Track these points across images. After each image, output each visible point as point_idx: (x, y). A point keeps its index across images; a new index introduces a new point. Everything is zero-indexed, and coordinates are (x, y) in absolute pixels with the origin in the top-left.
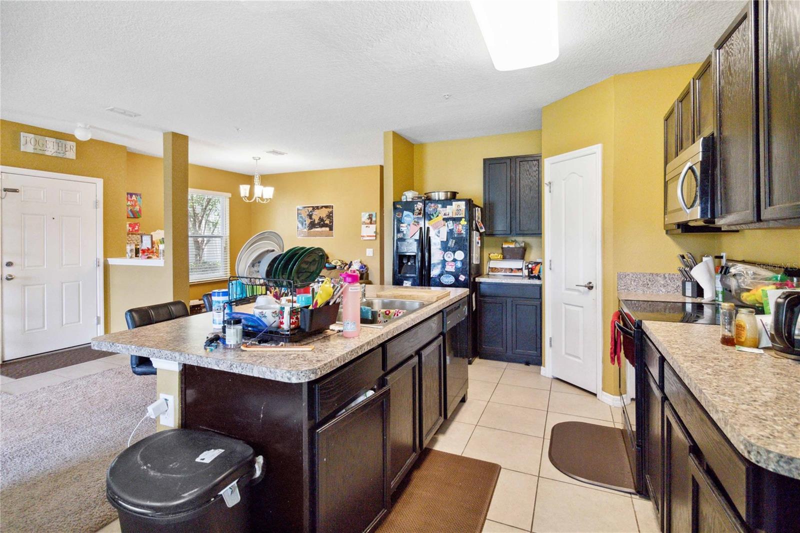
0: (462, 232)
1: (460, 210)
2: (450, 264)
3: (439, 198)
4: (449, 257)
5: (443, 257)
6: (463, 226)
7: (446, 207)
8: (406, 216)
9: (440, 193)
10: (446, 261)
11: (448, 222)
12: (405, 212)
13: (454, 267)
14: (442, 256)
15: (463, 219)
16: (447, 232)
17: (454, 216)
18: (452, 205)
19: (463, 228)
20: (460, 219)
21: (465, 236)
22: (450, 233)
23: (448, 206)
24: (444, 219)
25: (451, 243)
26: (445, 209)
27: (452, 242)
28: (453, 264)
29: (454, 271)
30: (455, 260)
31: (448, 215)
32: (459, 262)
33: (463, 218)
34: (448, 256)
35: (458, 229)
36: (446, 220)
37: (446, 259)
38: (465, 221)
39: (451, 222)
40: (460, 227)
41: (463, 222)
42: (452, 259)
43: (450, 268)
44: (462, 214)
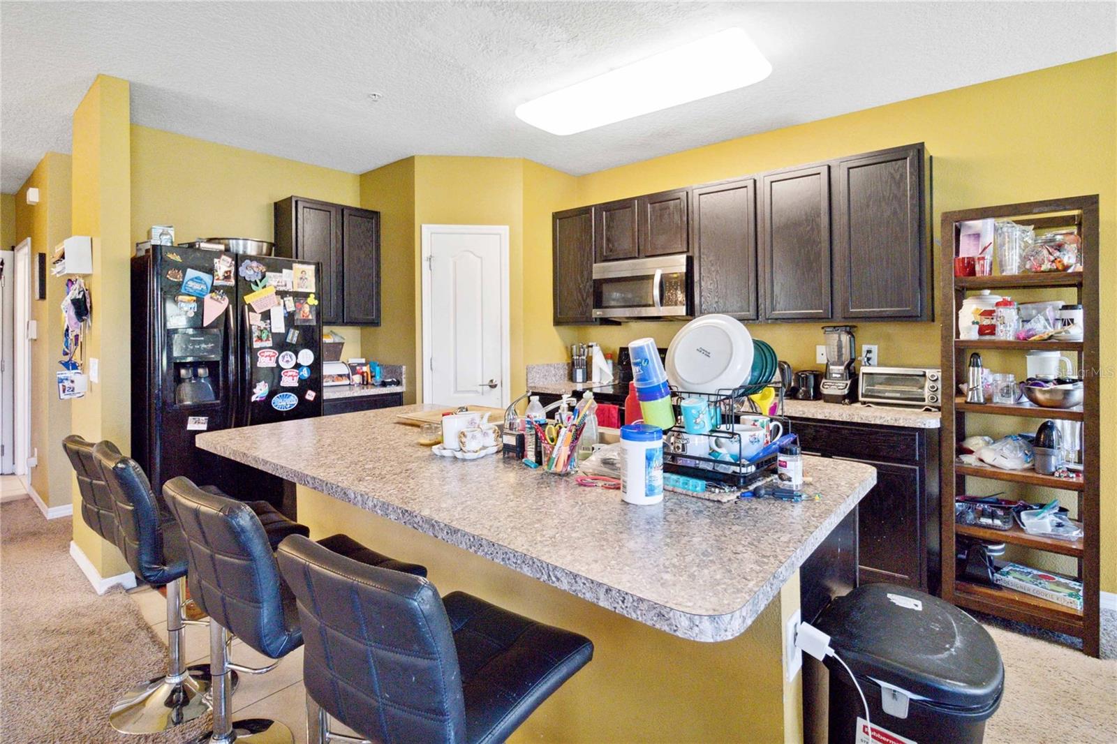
0: (310, 317)
1: (306, 279)
2: (290, 373)
3: (245, 252)
4: (287, 361)
5: (277, 362)
6: (311, 306)
7: (281, 272)
8: (192, 280)
9: (249, 242)
10: (283, 369)
11: (285, 299)
12: (189, 270)
13: (296, 379)
14: (274, 359)
15: (312, 296)
16: (285, 317)
17: (296, 289)
18: (291, 268)
19: (310, 312)
20: (306, 295)
21: (315, 324)
22: (290, 319)
23: (284, 270)
24: (278, 293)
25: (293, 336)
26: (278, 274)
27: (293, 334)
28: (294, 374)
29: (297, 385)
30: (298, 366)
31: (286, 285)
32: (305, 369)
33: (311, 293)
34: (286, 359)
35: (304, 312)
36: (282, 294)
37: (282, 364)
38: (315, 298)
39: (291, 298)
40: (306, 308)
41: (312, 301)
42: (293, 363)
43: (289, 381)
44: (311, 286)
